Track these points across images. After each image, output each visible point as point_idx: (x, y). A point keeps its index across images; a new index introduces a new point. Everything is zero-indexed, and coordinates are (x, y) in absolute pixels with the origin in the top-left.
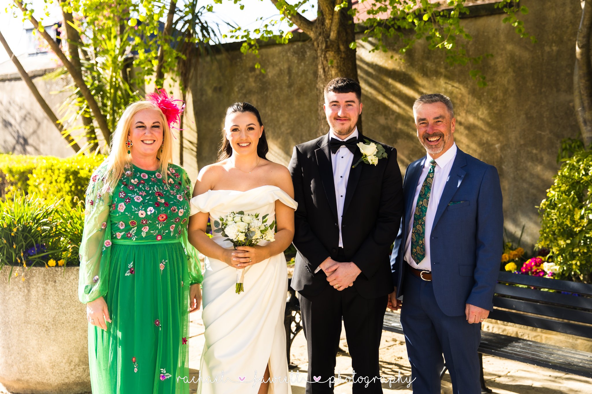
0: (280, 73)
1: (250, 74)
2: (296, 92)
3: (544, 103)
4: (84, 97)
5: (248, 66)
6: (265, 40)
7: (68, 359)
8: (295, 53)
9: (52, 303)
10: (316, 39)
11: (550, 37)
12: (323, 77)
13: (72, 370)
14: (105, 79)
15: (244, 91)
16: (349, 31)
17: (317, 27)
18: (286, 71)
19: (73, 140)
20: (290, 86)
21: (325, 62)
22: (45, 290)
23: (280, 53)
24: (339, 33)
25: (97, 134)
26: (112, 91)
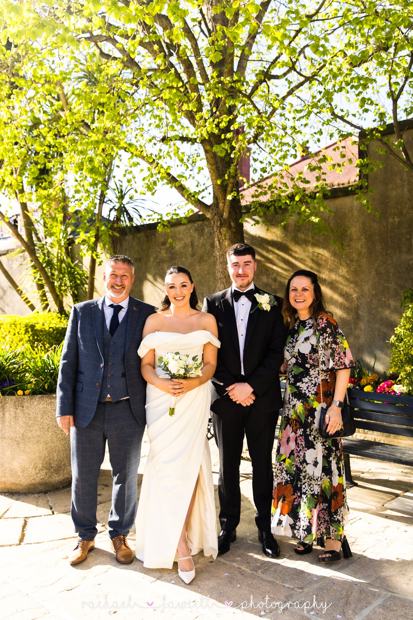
0: (186, 246)
1: (162, 248)
2: (197, 260)
3: (389, 262)
4: (37, 269)
5: (160, 241)
6: (173, 221)
7: (34, 465)
8: (196, 230)
9: (21, 423)
10: (213, 218)
11: (393, 211)
12: (219, 247)
13: (37, 474)
14: (53, 255)
15: (158, 261)
16: (237, 211)
17: (213, 210)
18: (190, 244)
19: (29, 302)
20: (193, 256)
21: (220, 236)
22: (16, 413)
23: (184, 230)
24: (230, 213)
25: (47, 297)
26: (59, 264)
